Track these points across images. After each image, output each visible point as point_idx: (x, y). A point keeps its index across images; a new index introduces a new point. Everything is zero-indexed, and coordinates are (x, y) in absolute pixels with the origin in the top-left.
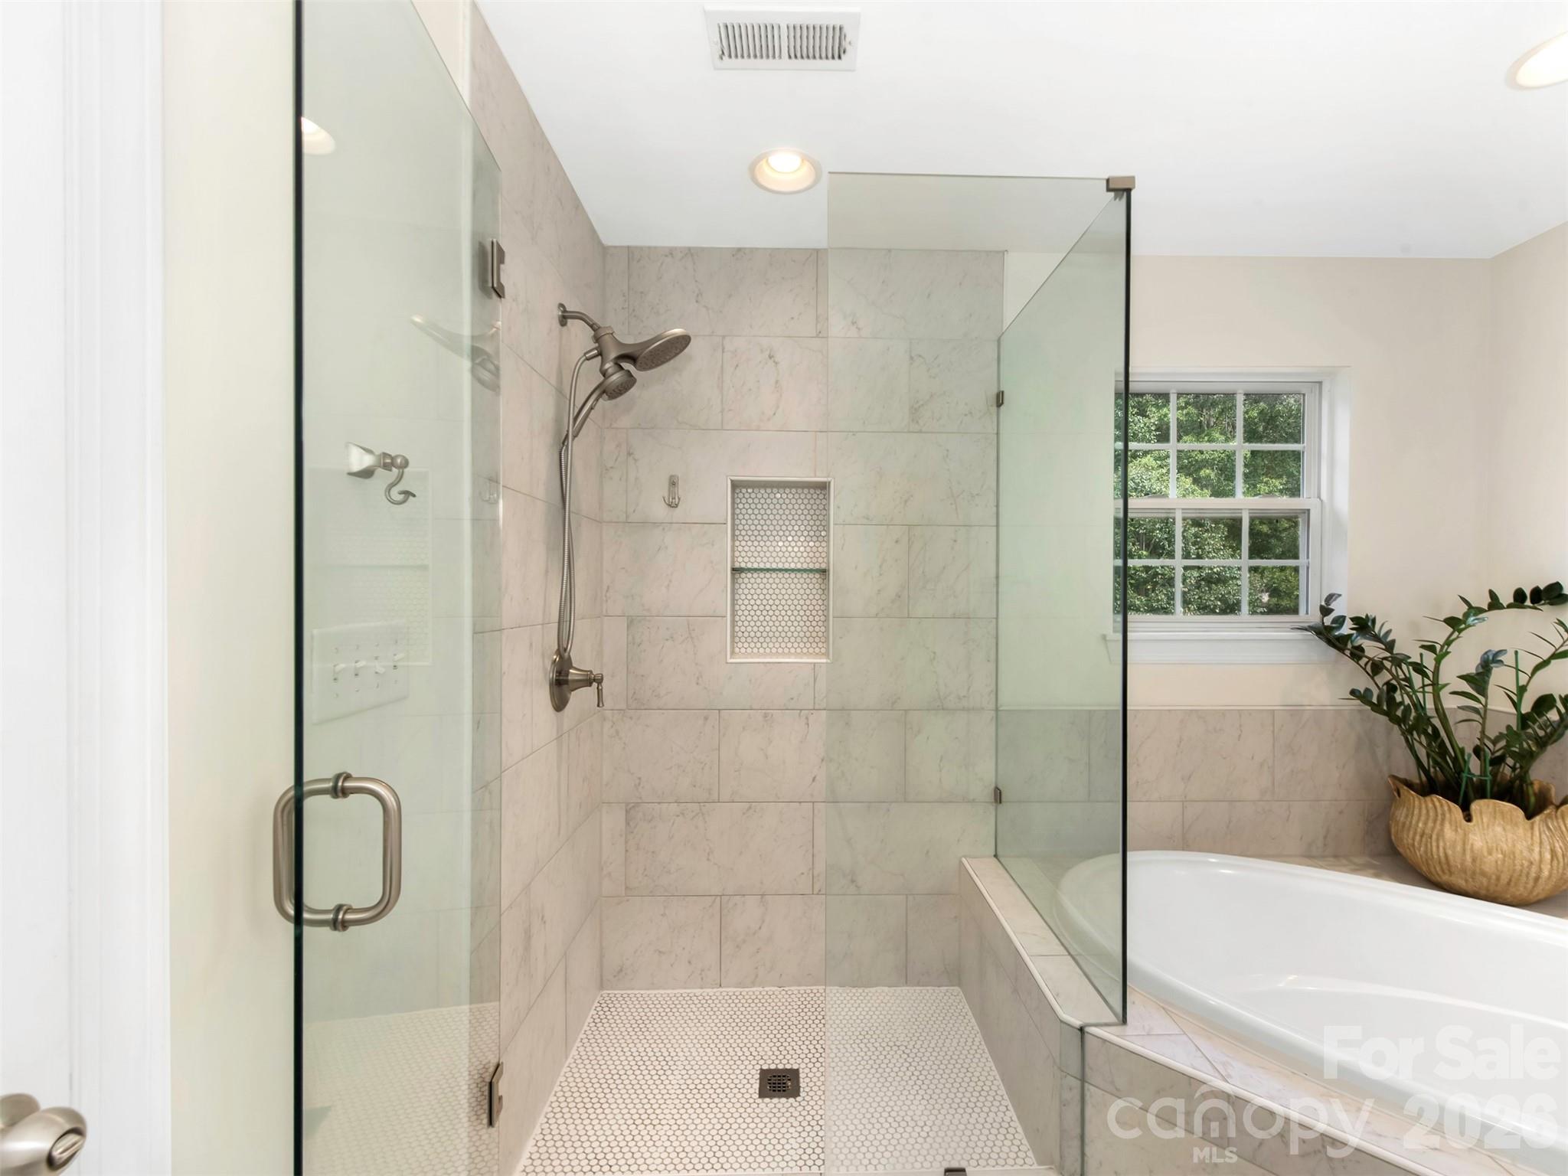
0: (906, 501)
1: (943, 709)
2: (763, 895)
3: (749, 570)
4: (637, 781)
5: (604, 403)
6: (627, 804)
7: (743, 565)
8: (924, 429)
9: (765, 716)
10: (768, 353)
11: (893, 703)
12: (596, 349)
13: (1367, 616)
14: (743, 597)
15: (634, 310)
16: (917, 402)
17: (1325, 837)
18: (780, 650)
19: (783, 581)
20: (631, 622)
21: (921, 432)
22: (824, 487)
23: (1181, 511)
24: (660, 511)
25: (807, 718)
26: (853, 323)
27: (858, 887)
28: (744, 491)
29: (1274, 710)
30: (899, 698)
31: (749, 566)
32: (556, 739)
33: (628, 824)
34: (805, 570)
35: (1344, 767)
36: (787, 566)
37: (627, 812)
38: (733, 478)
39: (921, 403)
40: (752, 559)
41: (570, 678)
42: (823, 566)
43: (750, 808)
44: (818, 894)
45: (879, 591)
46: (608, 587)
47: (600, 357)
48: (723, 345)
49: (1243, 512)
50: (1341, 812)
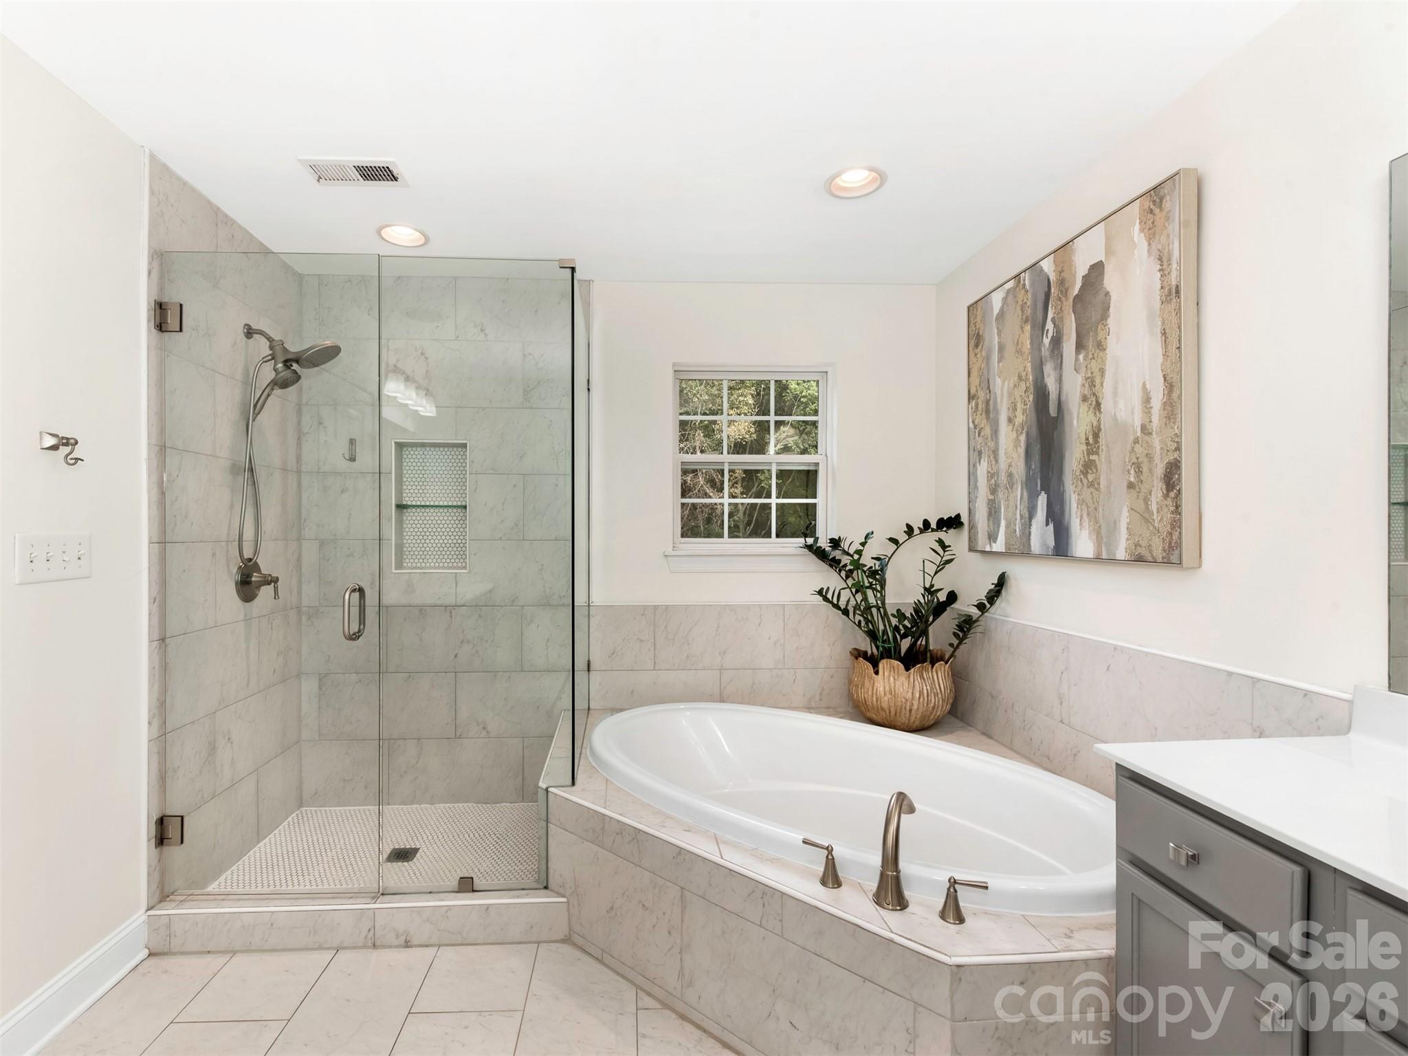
0: (521, 457)
1: (549, 605)
2: (419, 739)
3: (414, 506)
4: (327, 658)
5: (278, 392)
6: (320, 674)
7: (409, 503)
8: (533, 406)
9: (421, 611)
10: (420, 351)
11: (513, 602)
12: (270, 355)
13: (840, 538)
14: (409, 526)
15: (323, 320)
16: (529, 387)
17: (821, 694)
18: (437, 564)
19: (439, 514)
20: (322, 544)
21: (531, 408)
22: (464, 446)
23: (728, 464)
24: (343, 465)
25: (451, 612)
26: (482, 330)
27: (488, 732)
28: (410, 449)
29: (784, 605)
30: (517, 597)
31: (414, 503)
32: (244, 620)
33: (320, 688)
34: (455, 507)
35: (834, 644)
36: (441, 504)
37: (320, 680)
38: (396, 441)
39: (531, 387)
40: (416, 499)
41: (253, 579)
42: (464, 504)
43: (409, 677)
44: (459, 738)
45: (502, 521)
46: (305, 520)
47: (273, 361)
48: (388, 346)
49: (773, 464)
50: (832, 677)
